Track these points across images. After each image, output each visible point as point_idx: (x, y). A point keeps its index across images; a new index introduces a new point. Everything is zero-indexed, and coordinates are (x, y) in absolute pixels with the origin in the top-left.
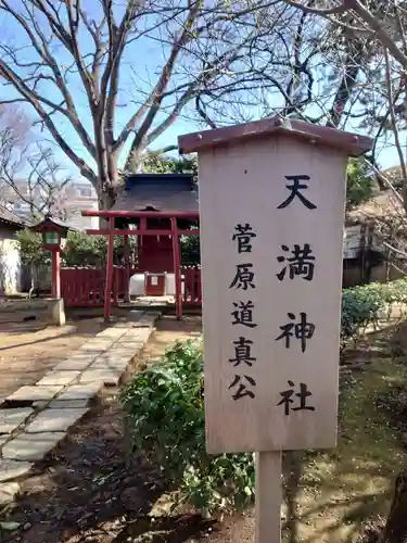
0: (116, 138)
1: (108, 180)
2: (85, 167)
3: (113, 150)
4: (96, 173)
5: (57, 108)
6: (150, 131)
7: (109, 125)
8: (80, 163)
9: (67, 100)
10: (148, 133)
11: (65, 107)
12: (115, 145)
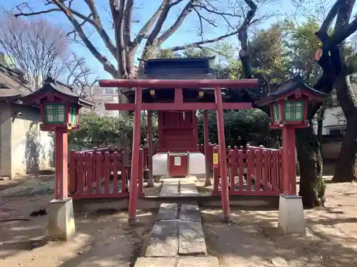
0: (132, 40)
1: (126, 73)
2: (107, 63)
3: (130, 50)
4: (117, 68)
5: (86, 19)
6: (159, 35)
7: (127, 29)
8: (103, 60)
9: (94, 13)
10: (158, 37)
11: (92, 18)
12: (132, 45)
